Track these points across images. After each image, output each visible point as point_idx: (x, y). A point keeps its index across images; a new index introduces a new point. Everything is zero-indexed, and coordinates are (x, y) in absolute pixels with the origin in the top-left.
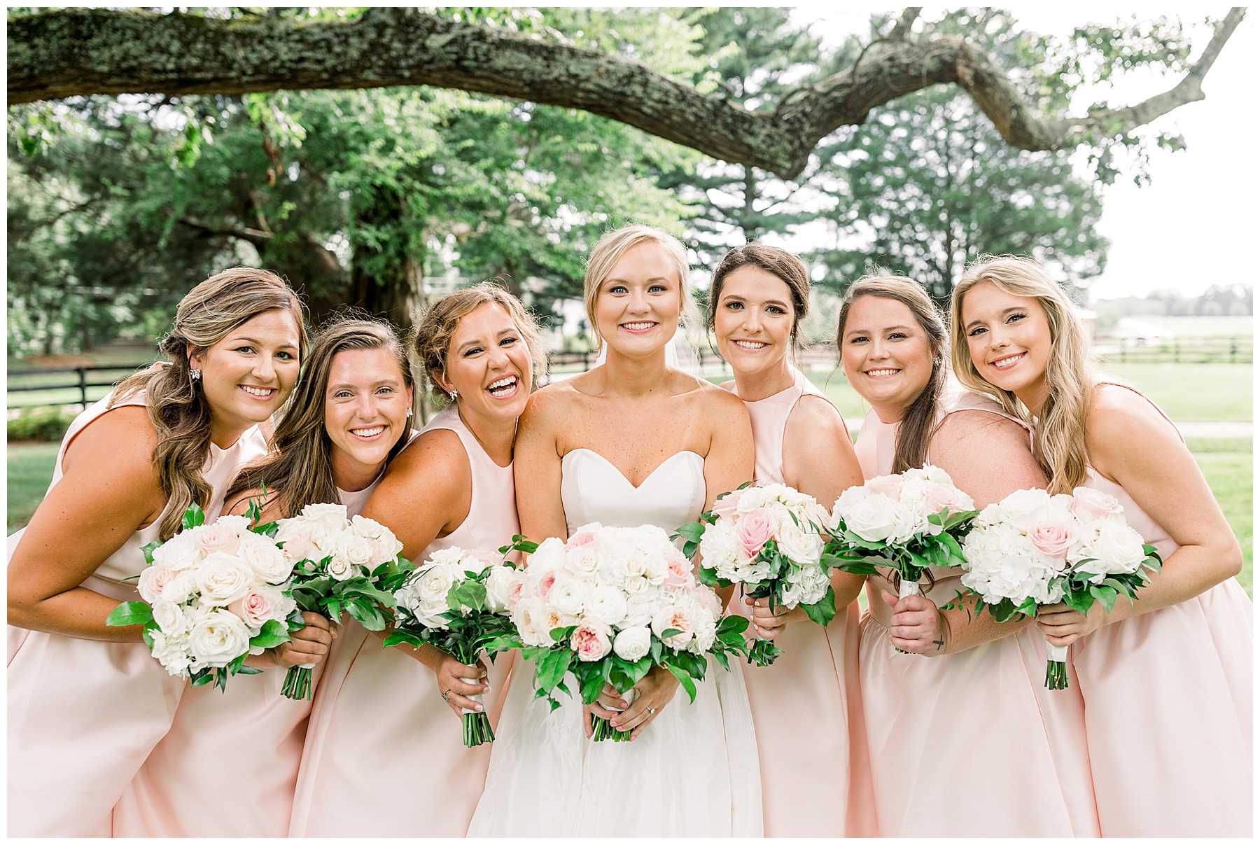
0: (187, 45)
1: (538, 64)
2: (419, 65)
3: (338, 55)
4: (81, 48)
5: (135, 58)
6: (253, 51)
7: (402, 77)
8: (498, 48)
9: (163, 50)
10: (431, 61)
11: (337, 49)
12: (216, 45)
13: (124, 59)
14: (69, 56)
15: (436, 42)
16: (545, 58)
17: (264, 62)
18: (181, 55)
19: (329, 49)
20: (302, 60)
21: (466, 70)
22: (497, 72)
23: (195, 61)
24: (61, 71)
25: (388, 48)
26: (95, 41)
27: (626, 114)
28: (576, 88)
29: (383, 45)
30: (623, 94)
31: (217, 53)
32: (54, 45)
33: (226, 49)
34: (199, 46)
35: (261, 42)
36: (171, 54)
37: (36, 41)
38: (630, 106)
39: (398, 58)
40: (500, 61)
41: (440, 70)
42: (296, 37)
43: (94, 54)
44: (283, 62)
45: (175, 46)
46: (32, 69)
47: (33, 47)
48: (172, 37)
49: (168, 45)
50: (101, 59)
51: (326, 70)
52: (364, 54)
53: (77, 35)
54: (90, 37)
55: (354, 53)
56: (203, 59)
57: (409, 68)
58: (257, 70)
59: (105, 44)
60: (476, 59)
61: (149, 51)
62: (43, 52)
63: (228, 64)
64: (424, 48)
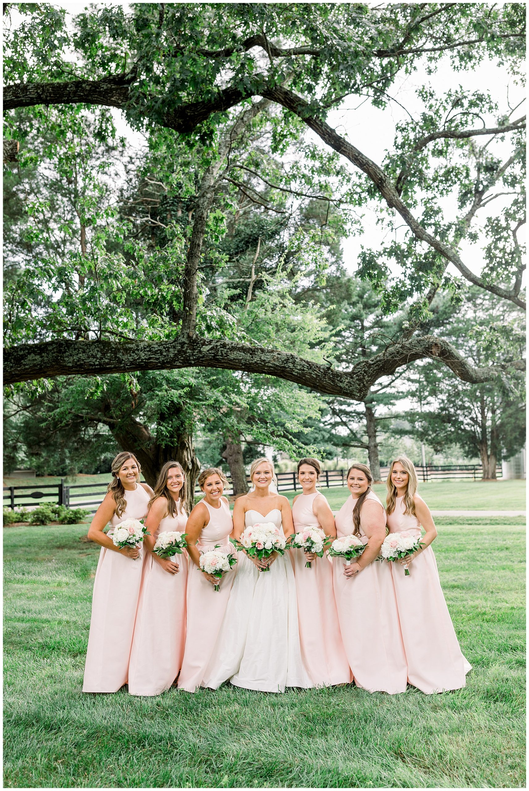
0: (104, 354)
1: (248, 357)
2: (198, 358)
3: (165, 356)
4: (61, 357)
5: (83, 360)
6: (131, 356)
7: (191, 363)
8: (231, 351)
9: (94, 357)
10: (203, 357)
11: (165, 354)
12: (115, 354)
13: (78, 361)
14: (56, 360)
15: (205, 349)
16: (251, 354)
17: (135, 360)
18: (101, 359)
19: (161, 354)
20: (150, 358)
21: (217, 359)
22: (231, 360)
23: (107, 361)
24: (52, 366)
25: (185, 352)
26: (67, 354)
27: (286, 375)
28: (264, 365)
29: (183, 351)
30: (284, 367)
31: (116, 357)
32: (50, 356)
33: (119, 355)
34: (109, 355)
35: (134, 352)
36: (97, 358)
37: (43, 354)
38: (288, 372)
39: (189, 356)
40: (232, 356)
41: (207, 360)
42: (148, 349)
43: (66, 359)
44: (142, 360)
45: (99, 355)
46: (41, 366)
47: (42, 357)
48: (98, 351)
49: (96, 354)
50: (69, 361)
51: (160, 362)
52: (175, 355)
53: (60, 351)
54: (65, 352)
55: (172, 355)
56: (110, 360)
57: (194, 360)
58: (132, 363)
59: (71, 355)
60: (222, 355)
61: (89, 357)
62: (46, 359)
63: (120, 361)
64: (200, 352)
